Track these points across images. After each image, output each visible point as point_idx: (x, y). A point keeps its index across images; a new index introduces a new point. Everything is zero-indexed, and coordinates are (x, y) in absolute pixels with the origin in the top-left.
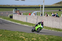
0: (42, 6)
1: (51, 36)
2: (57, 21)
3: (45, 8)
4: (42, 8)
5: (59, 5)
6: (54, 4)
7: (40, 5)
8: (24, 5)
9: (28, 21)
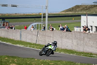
0: (44, 14)
1: (59, 61)
2: (68, 38)
3: (49, 17)
4: (44, 17)
5: (71, 13)
6: (63, 11)
7: (42, 14)
8: (16, 14)
9: (23, 39)
